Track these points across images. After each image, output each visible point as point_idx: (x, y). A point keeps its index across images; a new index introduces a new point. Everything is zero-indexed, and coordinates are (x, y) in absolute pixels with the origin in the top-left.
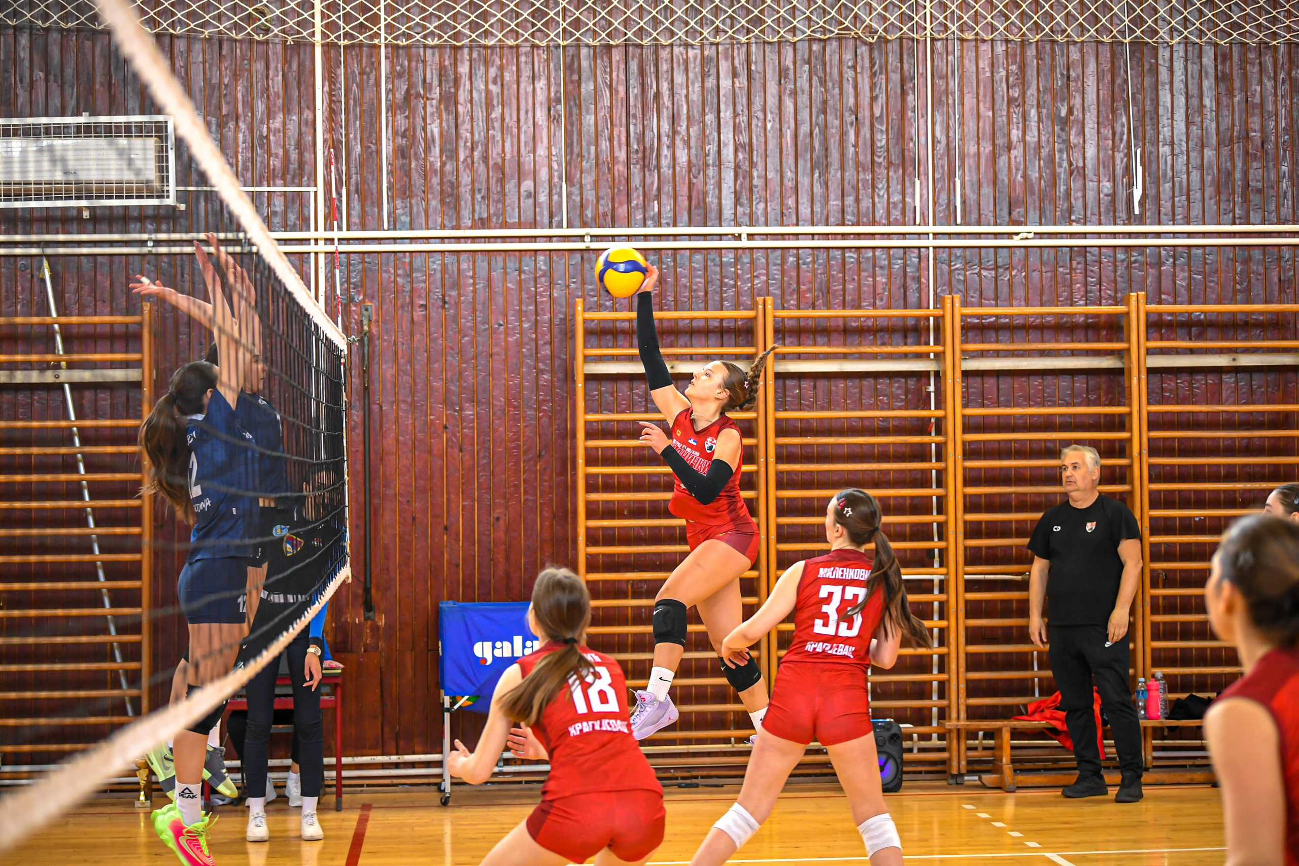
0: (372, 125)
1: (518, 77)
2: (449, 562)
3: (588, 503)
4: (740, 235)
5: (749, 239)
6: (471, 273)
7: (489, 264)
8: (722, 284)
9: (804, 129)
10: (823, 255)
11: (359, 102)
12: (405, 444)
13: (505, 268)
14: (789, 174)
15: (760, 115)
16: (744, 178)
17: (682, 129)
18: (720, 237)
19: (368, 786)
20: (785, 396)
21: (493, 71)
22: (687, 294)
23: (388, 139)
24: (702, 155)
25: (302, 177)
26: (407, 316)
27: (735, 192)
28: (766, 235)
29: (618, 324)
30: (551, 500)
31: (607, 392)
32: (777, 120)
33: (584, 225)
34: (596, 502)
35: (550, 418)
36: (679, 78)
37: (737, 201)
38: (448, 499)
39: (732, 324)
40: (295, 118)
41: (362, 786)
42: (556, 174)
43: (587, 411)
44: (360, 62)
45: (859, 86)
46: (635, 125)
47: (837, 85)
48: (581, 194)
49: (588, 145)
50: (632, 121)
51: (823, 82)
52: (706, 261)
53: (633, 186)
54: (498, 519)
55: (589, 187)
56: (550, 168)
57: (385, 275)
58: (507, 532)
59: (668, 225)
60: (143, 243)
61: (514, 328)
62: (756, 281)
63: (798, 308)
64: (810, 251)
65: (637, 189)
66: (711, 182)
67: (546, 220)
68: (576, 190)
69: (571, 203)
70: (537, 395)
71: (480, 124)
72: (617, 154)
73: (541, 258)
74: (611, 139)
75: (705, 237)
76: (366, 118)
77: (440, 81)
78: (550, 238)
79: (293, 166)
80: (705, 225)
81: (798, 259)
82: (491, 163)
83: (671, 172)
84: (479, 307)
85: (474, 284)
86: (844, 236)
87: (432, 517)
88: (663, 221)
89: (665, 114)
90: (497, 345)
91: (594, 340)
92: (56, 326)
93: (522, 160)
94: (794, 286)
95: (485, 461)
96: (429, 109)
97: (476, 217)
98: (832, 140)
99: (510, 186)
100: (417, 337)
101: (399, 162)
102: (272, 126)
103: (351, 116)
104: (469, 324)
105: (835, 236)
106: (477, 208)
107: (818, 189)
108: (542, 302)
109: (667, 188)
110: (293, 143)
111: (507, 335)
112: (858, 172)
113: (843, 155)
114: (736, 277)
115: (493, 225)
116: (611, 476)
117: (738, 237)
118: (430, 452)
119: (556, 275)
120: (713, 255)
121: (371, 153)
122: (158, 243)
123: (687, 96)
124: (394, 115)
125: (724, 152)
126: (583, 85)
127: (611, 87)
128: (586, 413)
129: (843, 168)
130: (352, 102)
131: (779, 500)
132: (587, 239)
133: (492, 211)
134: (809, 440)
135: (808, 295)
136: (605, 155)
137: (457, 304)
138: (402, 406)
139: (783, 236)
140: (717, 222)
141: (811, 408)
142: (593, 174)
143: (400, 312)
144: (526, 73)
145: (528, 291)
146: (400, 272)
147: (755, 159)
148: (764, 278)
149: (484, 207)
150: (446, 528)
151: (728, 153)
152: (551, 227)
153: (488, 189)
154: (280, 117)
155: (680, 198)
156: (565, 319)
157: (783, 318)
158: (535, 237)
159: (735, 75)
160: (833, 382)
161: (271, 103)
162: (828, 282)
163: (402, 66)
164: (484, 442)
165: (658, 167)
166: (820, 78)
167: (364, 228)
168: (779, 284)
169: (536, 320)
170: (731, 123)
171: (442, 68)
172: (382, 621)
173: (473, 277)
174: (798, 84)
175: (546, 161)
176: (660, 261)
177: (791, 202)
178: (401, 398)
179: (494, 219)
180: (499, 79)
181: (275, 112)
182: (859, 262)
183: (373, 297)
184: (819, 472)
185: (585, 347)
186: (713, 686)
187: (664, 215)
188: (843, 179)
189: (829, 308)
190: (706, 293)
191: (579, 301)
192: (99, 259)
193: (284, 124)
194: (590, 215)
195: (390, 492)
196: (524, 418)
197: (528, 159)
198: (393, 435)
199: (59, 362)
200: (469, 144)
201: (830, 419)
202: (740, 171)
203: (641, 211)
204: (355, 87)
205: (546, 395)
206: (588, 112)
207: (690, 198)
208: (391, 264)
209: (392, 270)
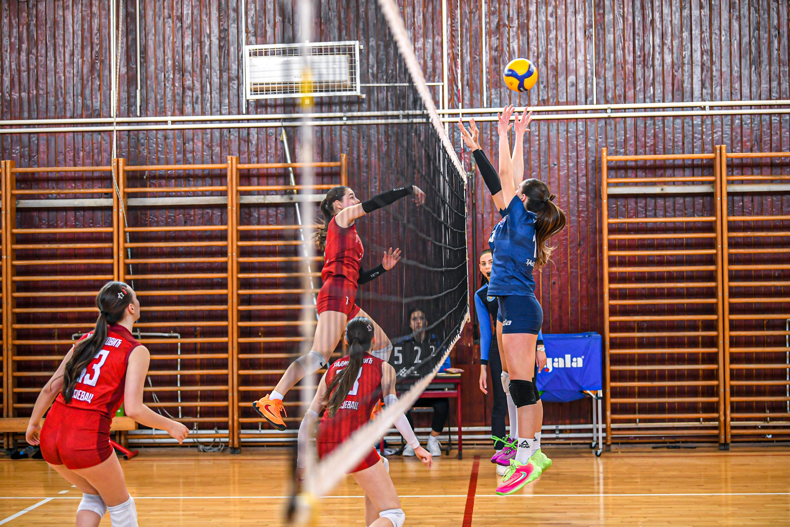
0: (476, 44)
1: (566, 12)
3: (610, 274)
4: (705, 107)
5: (710, 109)
6: (537, 133)
7: (548, 128)
8: (693, 138)
9: (746, 40)
10: (757, 119)
11: (469, 30)
13: (558, 130)
14: (736, 69)
15: (717, 32)
16: (707, 71)
17: (668, 42)
18: (692, 108)
19: (477, 444)
20: (733, 206)
21: (550, 9)
22: (671, 144)
23: (487, 52)
24: (681, 58)
25: (435, 77)
27: (702, 80)
28: (721, 106)
29: (628, 164)
30: (587, 272)
31: (621, 205)
32: (728, 35)
33: (607, 102)
34: (615, 273)
35: (586, 221)
36: (666, 10)
37: (703, 86)
39: (700, 162)
40: (430, 41)
41: (473, 444)
42: (589, 71)
43: (610, 216)
44: (469, 6)
45: (781, 12)
46: (639, 40)
47: (766, 12)
48: (605, 83)
49: (610, 53)
50: (637, 37)
51: (757, 11)
52: (683, 123)
53: (637, 77)
54: (554, 283)
55: (609, 79)
56: (586, 68)
57: (485, 135)
58: (560, 291)
59: (659, 101)
60: (341, 118)
61: (564, 166)
62: (715, 135)
63: (742, 151)
64: (749, 116)
65: (639, 79)
66: (686, 74)
67: (583, 100)
68: (601, 81)
69: (599, 89)
70: (578, 207)
71: (543, 41)
72: (627, 58)
73: (580, 123)
74: (623, 49)
75: (683, 108)
76: (473, 40)
77: (518, 16)
78: (586, 111)
79: (430, 70)
80: (683, 101)
81: (742, 121)
82: (549, 65)
83: (661, 68)
84: (542, 154)
85: (539, 140)
86: (771, 106)
88: (656, 99)
89: (658, 33)
90: (554, 177)
91: (613, 173)
92: (291, 169)
93: (568, 63)
94: (739, 138)
96: (511, 34)
97: (540, 99)
98: (763, 47)
99: (561, 79)
101: (493, 66)
102: (417, 46)
103: (464, 39)
104: (536, 164)
105: (765, 106)
106: (541, 93)
107: (754, 77)
108: (581, 151)
109: (659, 79)
110: (429, 56)
111: (559, 170)
112: (780, 66)
113: (770, 56)
114: (702, 133)
115: (550, 103)
116: (624, 257)
117: (704, 108)
119: (590, 134)
120: (687, 120)
121: (476, 61)
122: (349, 118)
123: (671, 21)
124: (490, 38)
125: (695, 55)
126: (606, 16)
127: (623, 17)
128: (608, 218)
129: (770, 64)
130: (464, 30)
131: (730, 271)
132: (609, 111)
133: (550, 95)
134: (749, 234)
135: (748, 144)
136: (620, 59)
138: (495, 215)
139: (732, 107)
140: (690, 99)
141: (750, 214)
142: (613, 71)
144: (571, 9)
145: (572, 144)
147: (714, 59)
148: (720, 133)
149: (545, 92)
151: (697, 56)
152: (586, 104)
153: (548, 81)
154: (422, 40)
155: (667, 85)
156: (595, 160)
157: (732, 159)
158: (577, 110)
159: (701, 7)
160: (764, 197)
161: (416, 33)
162: (761, 135)
163: (495, 7)
165: (653, 66)
166: (755, 8)
167: (472, 106)
168: (730, 136)
169: (577, 162)
170: (699, 38)
171: (519, 8)
174: (742, 12)
175: (583, 63)
176: (654, 124)
177: (737, 86)
179: (551, 100)
180: (555, 14)
181: (418, 38)
182: (780, 122)
184: (755, 254)
185: (608, 177)
186: (688, 386)
187: (656, 95)
188: (770, 70)
189: (761, 151)
190: (683, 144)
191: (604, 149)
193: (424, 45)
194: (610, 96)
196: (570, 221)
197: (571, 62)
199: (292, 190)
200: (536, 54)
201: (762, 221)
202: (705, 68)
203: (642, 93)
204: (466, 21)
205: (583, 207)
206: (609, 33)
207: (673, 85)
208: (489, 128)
209: (489, 132)
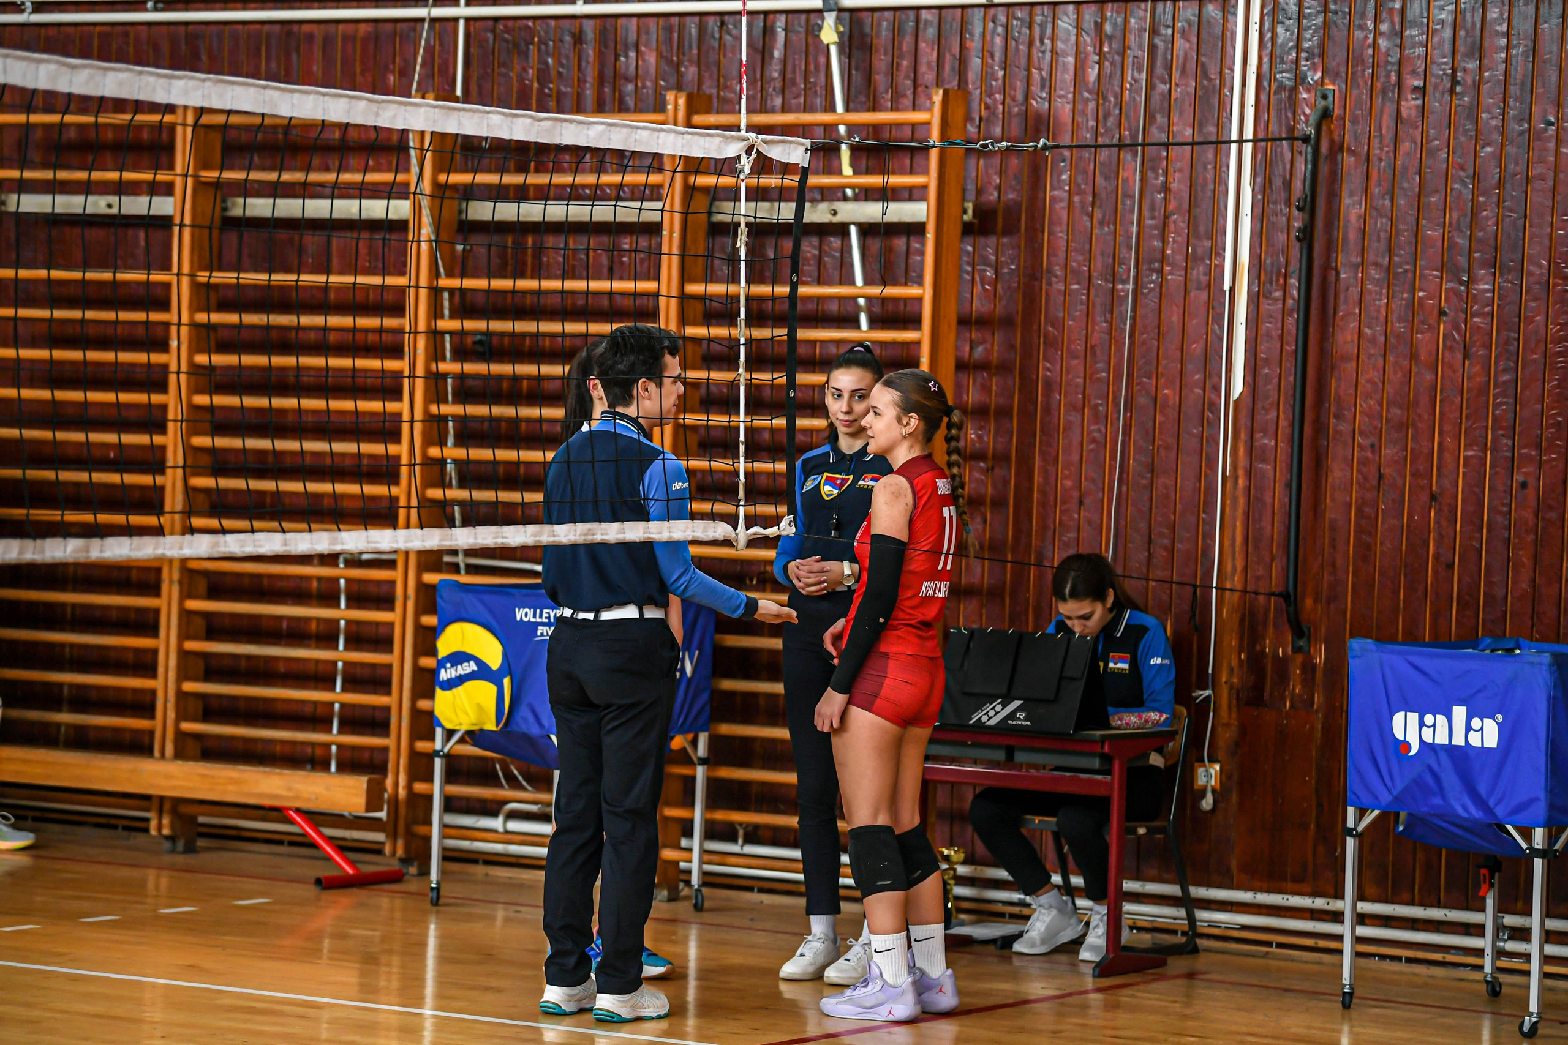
2: (1437, 556)
6: (1504, 28)
7: (1537, 9)
12: (1373, 340)
13: (1563, 17)
19: (1280, 945)
26: (1390, 109)
38: (1440, 444)
41: (1269, 944)
54: (1524, 485)
57: (1359, 34)
58: (1539, 509)
84: (1514, 90)
85: (1508, 48)
87: (1413, 475)
90: (1544, 161)
95: (1506, 377)
100: (1405, 146)
104: (1494, 123)
111: (1557, 142)
118: (1413, 356)
137: (1478, 85)
138: (1373, 272)
143: (1378, 101)
146: (1384, 27)
150: (1433, 497)
164: (1507, 343)
172: (1320, 659)
173: (1508, 35)
178: (1371, 257)
183: (1337, 74)
192: (924, 14)
195: (1344, 427)
198: (1354, 325)
208: (1371, 13)
209: (1370, 24)
